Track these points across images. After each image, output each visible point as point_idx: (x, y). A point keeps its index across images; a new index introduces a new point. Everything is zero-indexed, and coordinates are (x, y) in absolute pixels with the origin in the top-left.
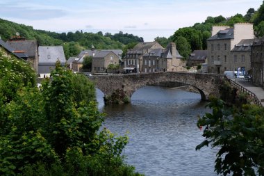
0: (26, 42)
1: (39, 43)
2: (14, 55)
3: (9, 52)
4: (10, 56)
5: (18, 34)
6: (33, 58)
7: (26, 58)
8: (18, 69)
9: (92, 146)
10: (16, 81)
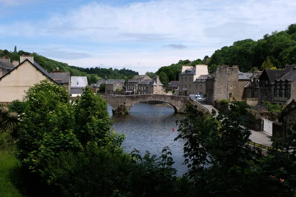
0: (63, 74)
1: (72, 74)
2: (55, 82)
3: (52, 80)
4: (52, 83)
5: (58, 68)
6: (67, 84)
7: (62, 84)
8: (57, 91)
9: (105, 141)
10: (56, 98)
